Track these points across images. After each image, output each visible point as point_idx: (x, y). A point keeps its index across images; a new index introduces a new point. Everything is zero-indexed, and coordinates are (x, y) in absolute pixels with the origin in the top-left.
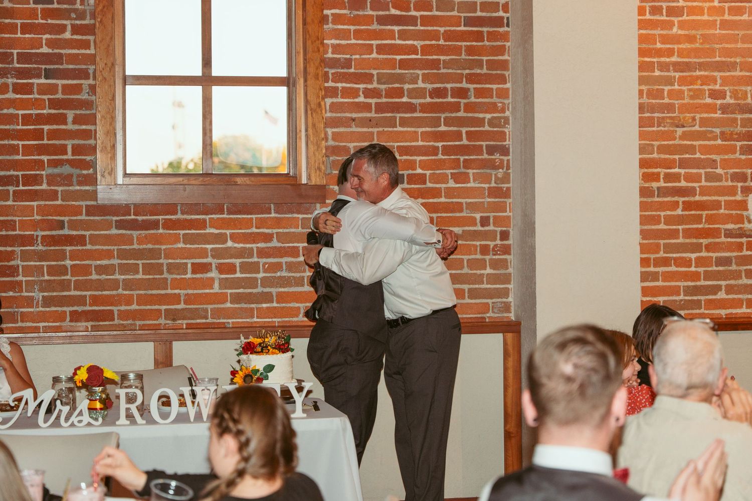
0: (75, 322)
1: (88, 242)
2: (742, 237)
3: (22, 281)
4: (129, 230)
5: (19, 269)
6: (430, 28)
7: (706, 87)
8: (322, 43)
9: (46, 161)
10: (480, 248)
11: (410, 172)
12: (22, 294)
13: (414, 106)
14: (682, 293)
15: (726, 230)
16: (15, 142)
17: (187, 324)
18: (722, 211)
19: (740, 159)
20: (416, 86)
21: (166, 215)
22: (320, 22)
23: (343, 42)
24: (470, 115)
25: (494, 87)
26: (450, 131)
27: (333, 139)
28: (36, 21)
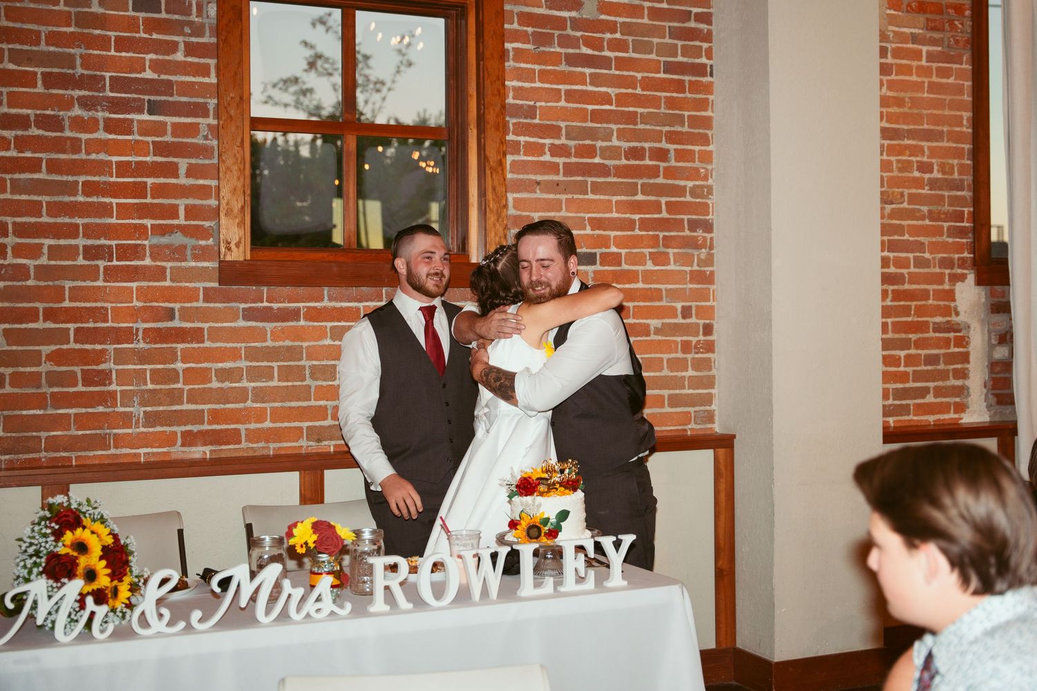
0: (189, 447)
1: (206, 337)
2: (949, 332)
3: (116, 391)
4: (261, 321)
5: (111, 375)
6: (625, 73)
7: (913, 159)
8: (503, 85)
9: (149, 227)
10: (681, 345)
11: (604, 250)
12: (116, 409)
13: (607, 169)
14: (891, 397)
15: (934, 323)
16: (107, 200)
17: (335, 446)
18: (930, 302)
19: (947, 242)
20: (609, 144)
21: (309, 302)
22: (501, 57)
23: (527, 85)
24: (670, 182)
25: (697, 148)
26: (648, 200)
27: (515, 207)
28: (137, 35)
